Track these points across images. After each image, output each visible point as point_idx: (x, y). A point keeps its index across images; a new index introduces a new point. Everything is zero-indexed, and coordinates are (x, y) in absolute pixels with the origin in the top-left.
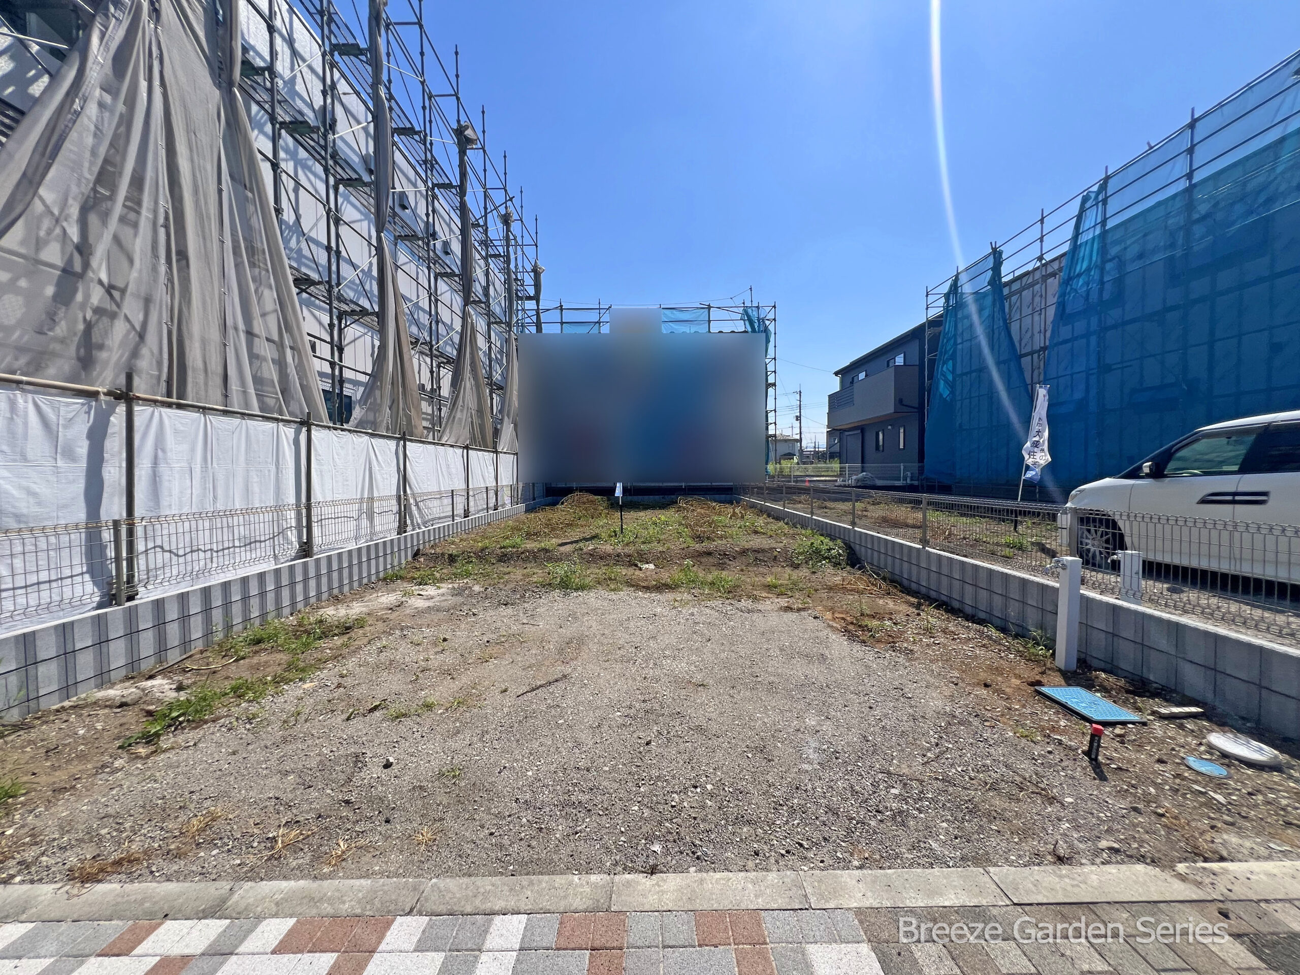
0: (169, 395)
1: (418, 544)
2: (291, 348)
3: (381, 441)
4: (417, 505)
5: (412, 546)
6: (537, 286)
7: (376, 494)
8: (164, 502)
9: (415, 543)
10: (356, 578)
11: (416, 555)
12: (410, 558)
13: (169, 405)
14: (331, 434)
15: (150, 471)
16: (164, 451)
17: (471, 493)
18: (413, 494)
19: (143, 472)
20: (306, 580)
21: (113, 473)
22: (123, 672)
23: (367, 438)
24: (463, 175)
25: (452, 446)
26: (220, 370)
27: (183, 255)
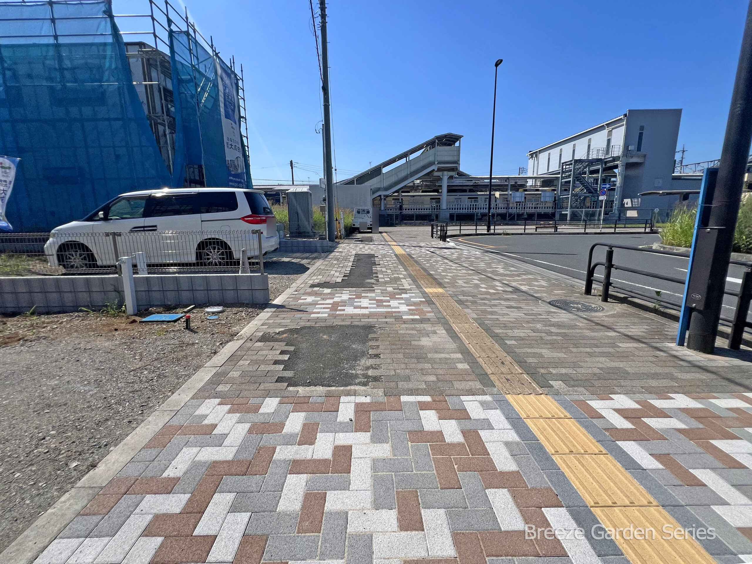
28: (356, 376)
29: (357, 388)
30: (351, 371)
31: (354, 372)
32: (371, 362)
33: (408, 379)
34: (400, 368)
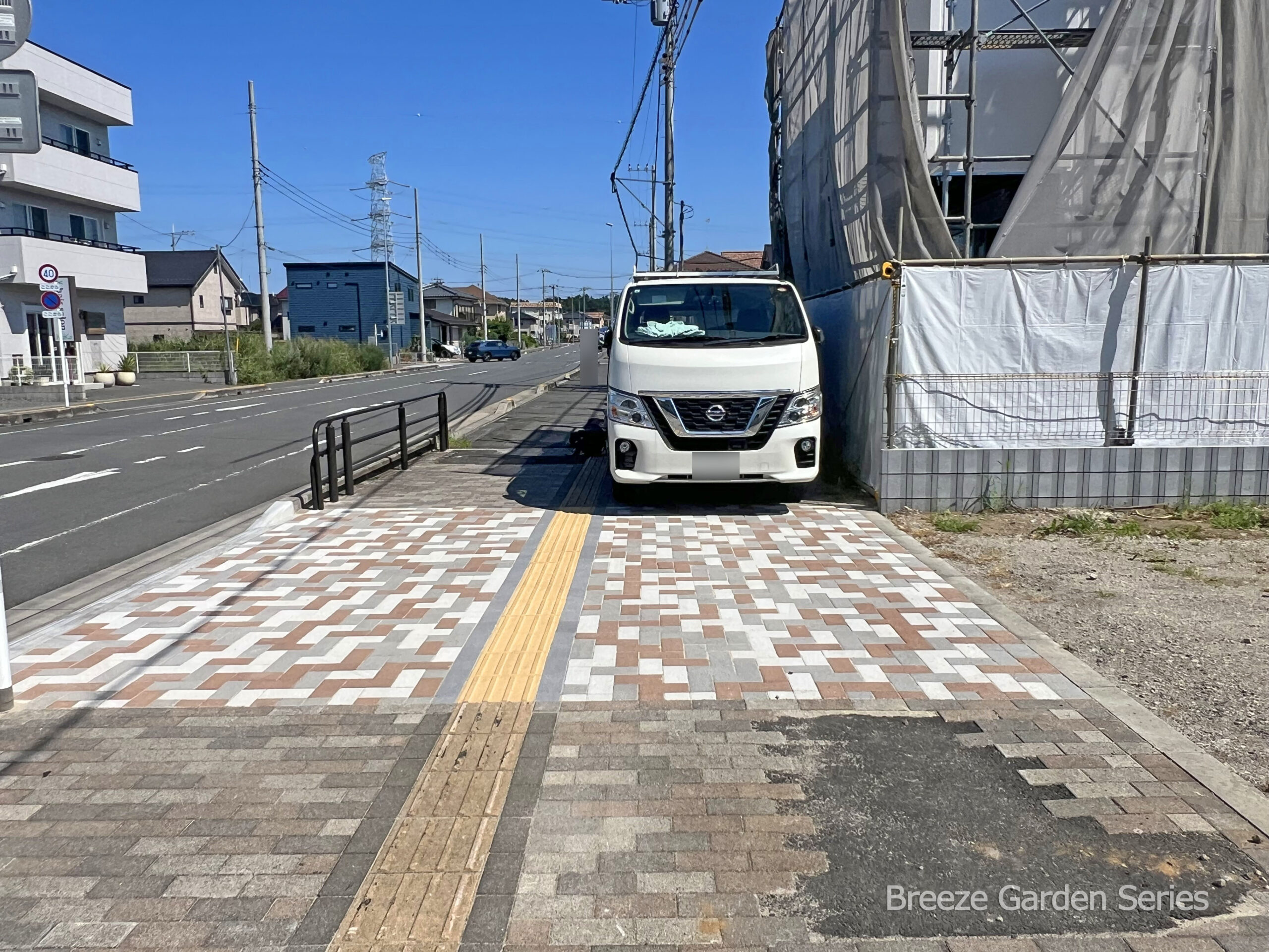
0: (1197, 251)
8: (1173, 360)
13: (1196, 261)
15: (1163, 329)
16: (1178, 308)
19: (1157, 330)
21: (1127, 332)
22: (1097, 502)
28: (811, 734)
29: (799, 714)
30: (829, 743)
31: (822, 743)
32: (789, 764)
33: (699, 727)
34: (715, 746)
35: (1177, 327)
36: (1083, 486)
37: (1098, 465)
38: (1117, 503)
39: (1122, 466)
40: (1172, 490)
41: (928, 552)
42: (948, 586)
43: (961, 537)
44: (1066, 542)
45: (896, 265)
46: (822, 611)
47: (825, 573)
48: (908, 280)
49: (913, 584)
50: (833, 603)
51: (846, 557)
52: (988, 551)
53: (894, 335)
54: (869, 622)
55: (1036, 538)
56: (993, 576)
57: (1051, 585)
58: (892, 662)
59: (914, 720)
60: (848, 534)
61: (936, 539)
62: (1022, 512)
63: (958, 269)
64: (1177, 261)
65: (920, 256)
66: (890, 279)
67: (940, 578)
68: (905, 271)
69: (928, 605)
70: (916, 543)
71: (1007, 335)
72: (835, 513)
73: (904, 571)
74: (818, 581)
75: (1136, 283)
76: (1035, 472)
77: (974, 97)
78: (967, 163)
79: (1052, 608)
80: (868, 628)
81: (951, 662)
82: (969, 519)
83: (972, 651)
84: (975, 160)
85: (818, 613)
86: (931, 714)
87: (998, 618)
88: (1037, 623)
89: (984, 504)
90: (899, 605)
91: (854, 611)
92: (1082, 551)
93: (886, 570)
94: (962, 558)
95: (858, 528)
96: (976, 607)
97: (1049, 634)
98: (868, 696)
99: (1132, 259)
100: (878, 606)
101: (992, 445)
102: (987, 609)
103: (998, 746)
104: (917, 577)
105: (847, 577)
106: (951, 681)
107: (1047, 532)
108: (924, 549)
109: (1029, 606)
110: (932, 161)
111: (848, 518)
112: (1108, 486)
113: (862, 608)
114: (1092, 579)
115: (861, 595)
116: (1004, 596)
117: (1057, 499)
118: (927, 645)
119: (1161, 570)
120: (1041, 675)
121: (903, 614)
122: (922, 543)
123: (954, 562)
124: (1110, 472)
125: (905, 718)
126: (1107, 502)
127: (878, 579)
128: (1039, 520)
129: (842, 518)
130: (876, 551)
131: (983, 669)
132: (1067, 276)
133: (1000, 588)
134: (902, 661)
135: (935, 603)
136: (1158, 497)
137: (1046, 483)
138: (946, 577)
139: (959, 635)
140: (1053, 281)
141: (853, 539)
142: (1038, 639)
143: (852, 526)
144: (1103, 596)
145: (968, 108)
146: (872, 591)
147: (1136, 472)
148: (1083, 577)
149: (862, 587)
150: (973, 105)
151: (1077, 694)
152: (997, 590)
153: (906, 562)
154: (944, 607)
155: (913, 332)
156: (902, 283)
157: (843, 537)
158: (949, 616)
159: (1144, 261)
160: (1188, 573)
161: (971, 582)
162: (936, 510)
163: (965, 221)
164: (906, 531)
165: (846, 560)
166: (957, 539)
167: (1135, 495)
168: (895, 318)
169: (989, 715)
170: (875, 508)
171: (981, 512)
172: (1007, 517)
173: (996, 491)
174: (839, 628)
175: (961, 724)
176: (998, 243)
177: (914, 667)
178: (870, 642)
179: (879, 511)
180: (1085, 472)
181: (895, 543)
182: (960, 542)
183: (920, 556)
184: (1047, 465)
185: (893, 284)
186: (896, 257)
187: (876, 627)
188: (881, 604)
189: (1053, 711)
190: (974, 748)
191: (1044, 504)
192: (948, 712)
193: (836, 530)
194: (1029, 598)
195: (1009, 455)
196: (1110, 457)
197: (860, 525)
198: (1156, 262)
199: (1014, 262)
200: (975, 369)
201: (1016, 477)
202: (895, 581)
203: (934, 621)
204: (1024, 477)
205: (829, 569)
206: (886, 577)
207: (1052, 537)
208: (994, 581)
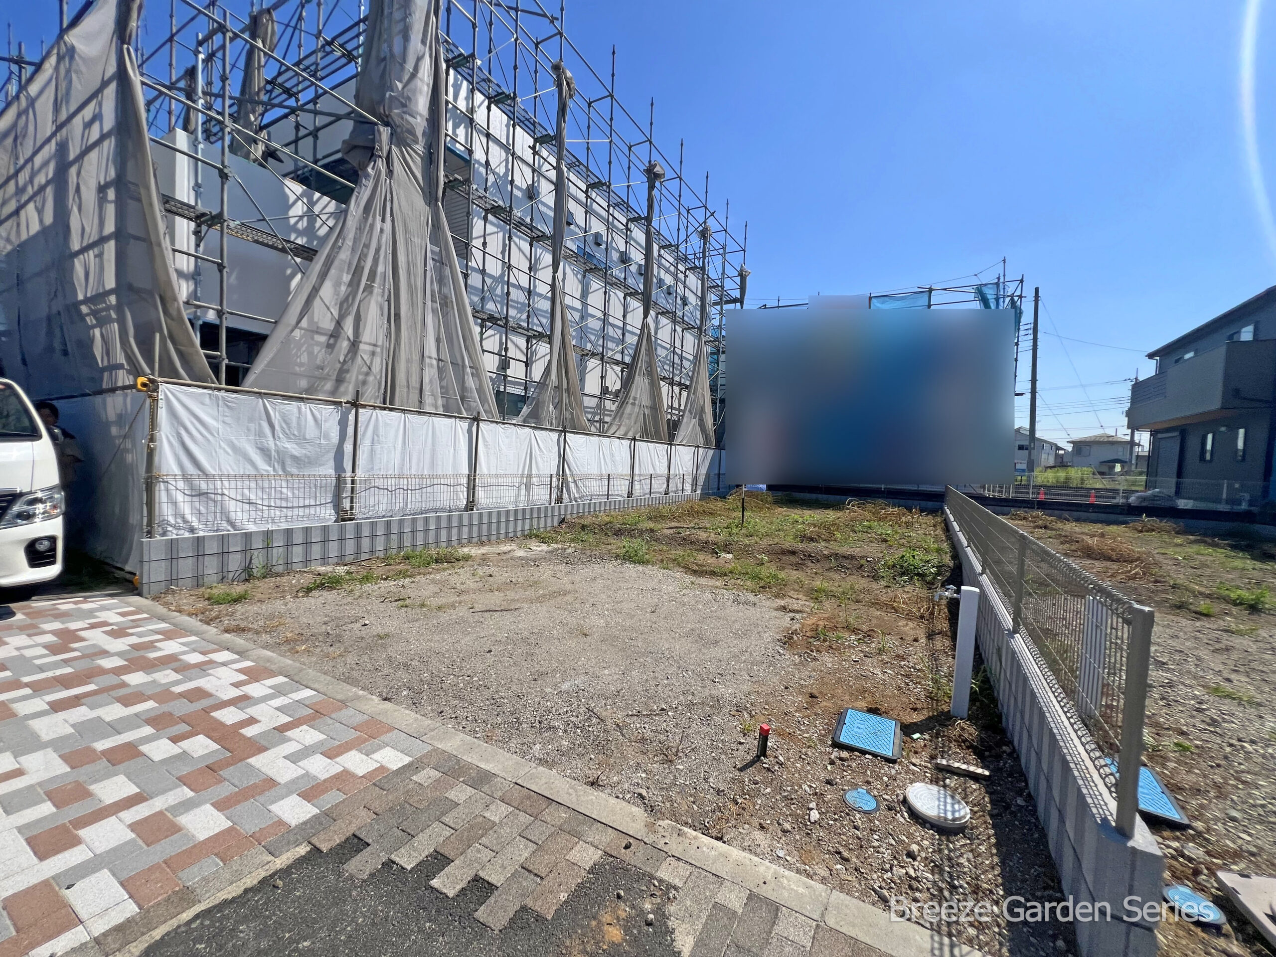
0: (384, 403)
1: (566, 514)
2: (470, 367)
3: (544, 433)
4: (575, 482)
5: (560, 515)
6: (743, 289)
7: (534, 472)
8: (377, 467)
9: (563, 513)
10: (503, 531)
11: (562, 521)
12: (556, 524)
13: (384, 409)
14: (499, 427)
15: (370, 448)
16: (378, 436)
17: (637, 478)
18: (572, 475)
20: (460, 526)
22: (335, 560)
23: (530, 430)
24: (650, 207)
25: (619, 438)
26: (418, 386)
27: (398, 316)
35: (377, 447)
36: (325, 550)
37: (333, 536)
38: (348, 559)
39: (350, 534)
40: (380, 546)
41: (212, 631)
42: (248, 664)
43: (238, 607)
44: (329, 596)
45: (152, 381)
46: (101, 746)
47: (91, 687)
48: (166, 395)
49: (210, 671)
50: (115, 728)
51: (116, 658)
52: (271, 617)
53: (152, 439)
54: (175, 740)
55: (303, 597)
56: (287, 641)
57: (339, 639)
58: (225, 790)
59: (285, 872)
60: (109, 628)
61: (214, 614)
62: (281, 575)
63: (216, 393)
64: (375, 407)
65: (177, 375)
66: (146, 391)
67: (236, 657)
68: (163, 387)
69: (235, 693)
70: (193, 622)
71: (259, 446)
72: (86, 606)
73: (194, 658)
74: (83, 701)
75: (352, 417)
76: (289, 545)
77: (226, 263)
78: (220, 314)
79: (351, 659)
80: (174, 749)
81: (294, 758)
82: (239, 589)
83: (307, 735)
84: (228, 313)
85: (94, 751)
86: (303, 850)
87: (313, 686)
88: (349, 680)
89: (248, 575)
90: (205, 703)
91: (148, 730)
92: (345, 601)
93: (170, 661)
94: (249, 630)
95: (120, 619)
96: (286, 680)
97: (363, 689)
98: (211, 865)
99: (347, 402)
100: (178, 713)
101: (252, 528)
102: (296, 678)
103: (393, 857)
104: (211, 662)
105: (124, 685)
106: (305, 786)
107: (309, 590)
108: (205, 627)
109: (331, 664)
110: (187, 303)
111: (103, 608)
112: (341, 548)
113: (158, 721)
114: (366, 625)
115: (150, 704)
116: (304, 659)
117: (306, 562)
118: (257, 747)
119: (406, 606)
120: (382, 738)
121: (214, 714)
122: (201, 621)
123: (245, 635)
124: (342, 539)
125: (272, 876)
126: (341, 560)
127: (166, 676)
128: (299, 581)
129: (97, 610)
130: (152, 642)
131: (331, 754)
132: (305, 407)
133: (297, 652)
134: (237, 783)
135: (244, 688)
136: (372, 552)
137: (297, 553)
138: (242, 654)
139: (285, 719)
140: (296, 411)
141: (119, 633)
142: (358, 698)
143: (112, 617)
144: (382, 638)
145: (221, 271)
146: (164, 695)
147: (358, 537)
148: (359, 625)
149: (149, 693)
150: (225, 270)
151: (423, 749)
152: (296, 655)
153: (193, 646)
154: (256, 690)
155: (171, 439)
156: (160, 397)
157: (104, 632)
158: (265, 699)
159: (355, 404)
160: (423, 605)
161: (268, 653)
162: (203, 586)
163: (220, 356)
164: (180, 611)
165: (118, 662)
166: (236, 611)
167: (358, 552)
168: (152, 425)
169: (365, 817)
170: (135, 592)
171: (247, 580)
172: (271, 582)
173: (258, 562)
174: (132, 764)
175: (341, 846)
176: (251, 378)
177: (255, 786)
178: (185, 770)
179: (140, 594)
180: (325, 541)
181: (172, 627)
182: (239, 613)
183: (206, 636)
184: (298, 538)
185: (150, 396)
186: (153, 374)
187: (185, 744)
188: (182, 708)
189: (414, 778)
190: (372, 875)
191: (297, 567)
192: (322, 836)
193: (93, 626)
194: (327, 655)
195: (268, 534)
196: (342, 530)
197: (123, 614)
198: (364, 406)
199: (265, 394)
200: (233, 470)
201: (275, 550)
202: (186, 673)
203: (253, 711)
204: (281, 550)
205: (96, 679)
206: (176, 670)
207: (315, 593)
208: (290, 645)
